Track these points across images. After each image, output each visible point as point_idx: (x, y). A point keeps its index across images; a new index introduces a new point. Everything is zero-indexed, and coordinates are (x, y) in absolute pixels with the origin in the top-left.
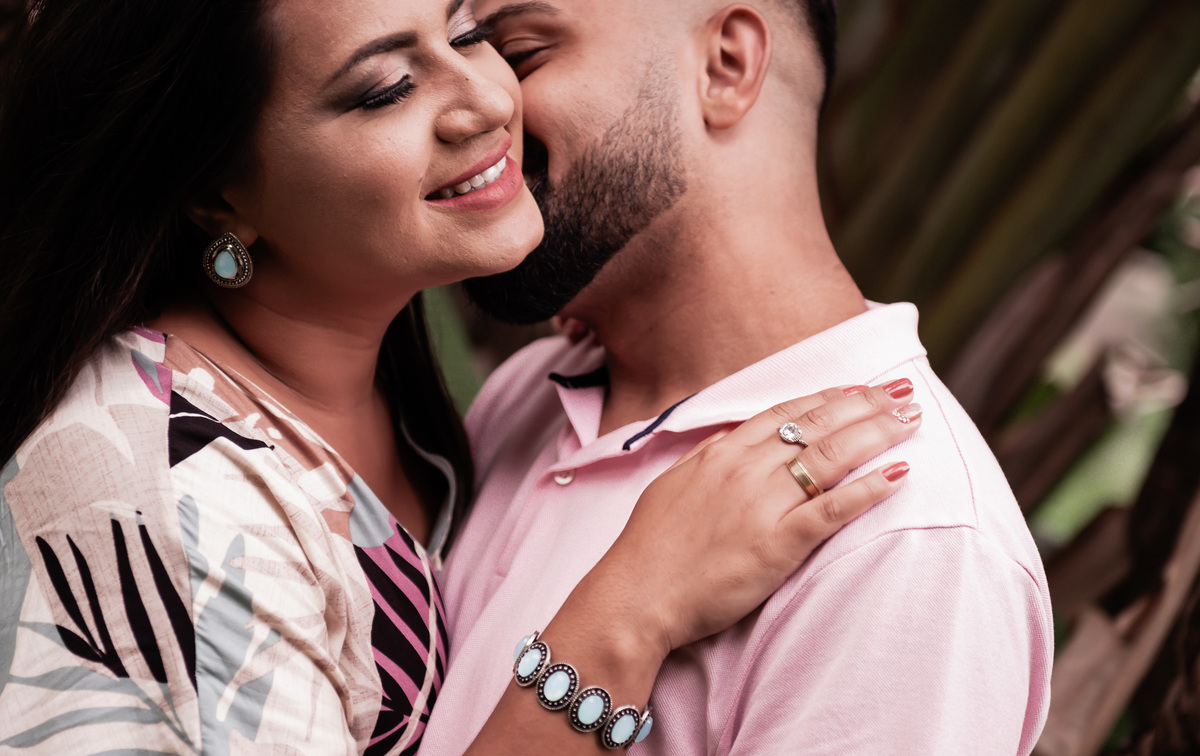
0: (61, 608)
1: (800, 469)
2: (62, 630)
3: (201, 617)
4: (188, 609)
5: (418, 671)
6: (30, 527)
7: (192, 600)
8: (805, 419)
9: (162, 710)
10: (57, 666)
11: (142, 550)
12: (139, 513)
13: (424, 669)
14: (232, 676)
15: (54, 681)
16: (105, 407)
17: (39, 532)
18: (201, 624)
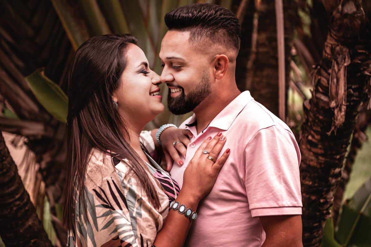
0: (101, 201)
1: (210, 158)
2: (103, 205)
3: (126, 196)
4: (124, 195)
5: (173, 192)
6: (91, 188)
7: (124, 193)
8: (207, 148)
9: (122, 216)
10: (105, 212)
11: (113, 185)
12: (112, 178)
13: (174, 191)
14: (135, 206)
15: (105, 215)
16: (99, 161)
17: (93, 188)
18: (127, 197)
